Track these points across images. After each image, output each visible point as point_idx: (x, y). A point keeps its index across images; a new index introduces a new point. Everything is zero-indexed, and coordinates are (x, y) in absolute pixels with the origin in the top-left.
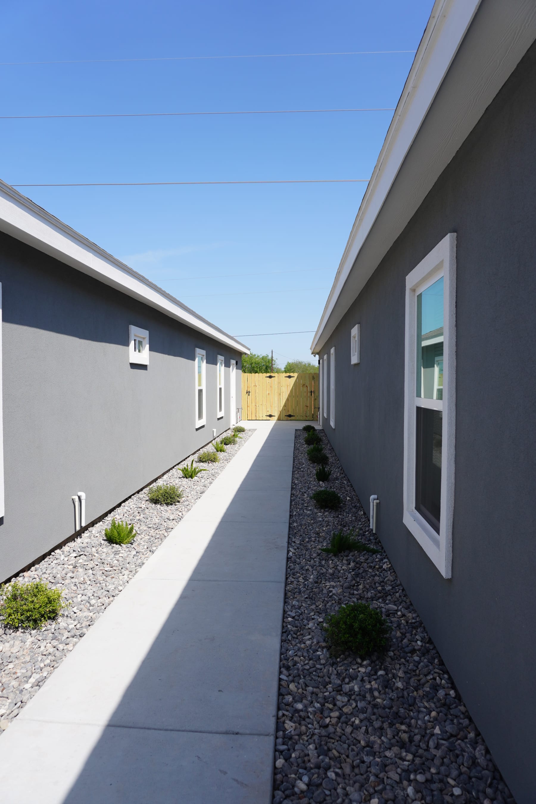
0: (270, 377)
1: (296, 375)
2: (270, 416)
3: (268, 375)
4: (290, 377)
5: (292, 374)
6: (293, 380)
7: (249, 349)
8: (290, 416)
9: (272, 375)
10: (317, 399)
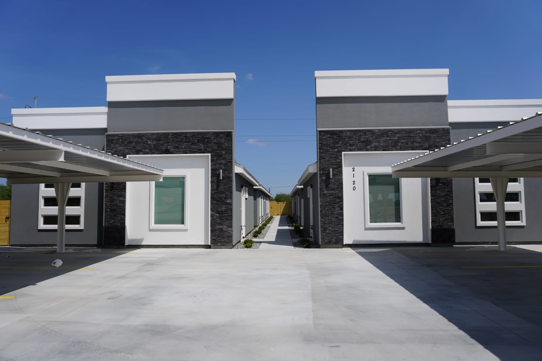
0: (278, 203)
1: (285, 202)
2: (278, 214)
3: (277, 202)
4: (284, 203)
5: (284, 202)
6: (284, 204)
7: (271, 195)
8: (284, 214)
9: (279, 202)
10: (291, 209)
